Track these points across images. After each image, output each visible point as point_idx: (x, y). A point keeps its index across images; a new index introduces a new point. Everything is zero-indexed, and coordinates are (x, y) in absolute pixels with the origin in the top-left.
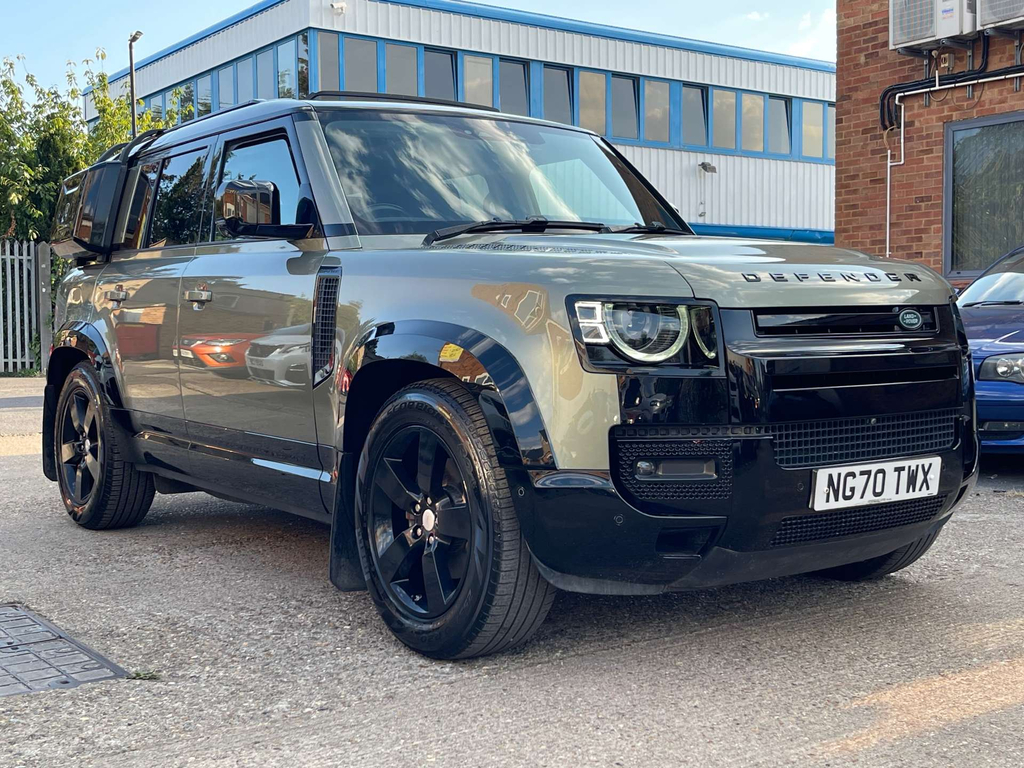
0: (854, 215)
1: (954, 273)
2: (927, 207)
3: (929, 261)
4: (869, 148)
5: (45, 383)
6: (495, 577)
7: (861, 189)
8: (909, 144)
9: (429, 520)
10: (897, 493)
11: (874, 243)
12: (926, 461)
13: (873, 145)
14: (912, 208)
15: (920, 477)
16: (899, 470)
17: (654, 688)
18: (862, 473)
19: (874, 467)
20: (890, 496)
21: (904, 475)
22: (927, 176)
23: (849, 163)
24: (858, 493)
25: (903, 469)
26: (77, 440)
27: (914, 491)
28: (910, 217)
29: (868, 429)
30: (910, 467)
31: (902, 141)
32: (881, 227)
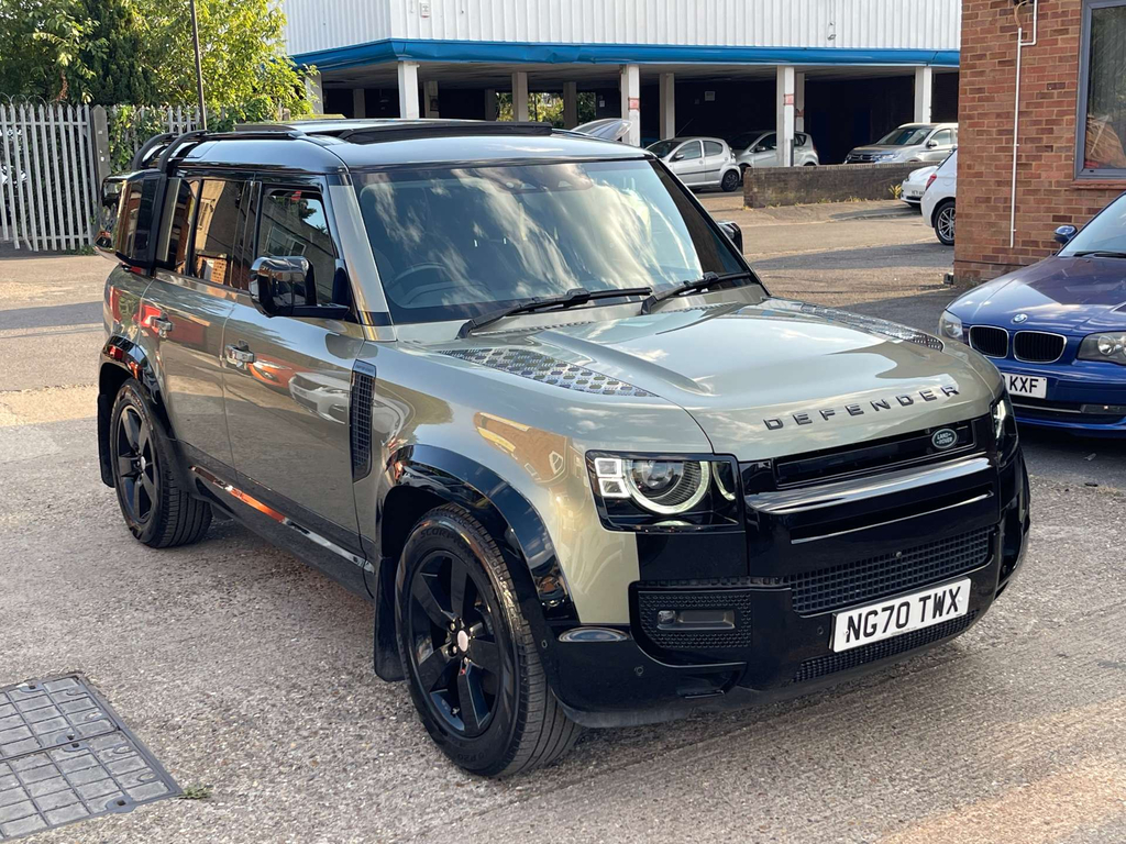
0: (980, 100)
1: (1087, 172)
2: (1059, 95)
3: (1060, 156)
4: (998, 25)
5: (98, 392)
6: (522, 717)
7: (988, 70)
8: (1043, 22)
9: (464, 640)
10: (923, 620)
11: (1000, 132)
12: (954, 587)
13: (1002, 21)
14: (1043, 96)
15: (948, 601)
16: (924, 600)
17: (676, 823)
18: (884, 610)
19: (896, 602)
20: (915, 624)
21: (930, 604)
22: (1061, 59)
23: (976, 41)
24: (880, 629)
25: (929, 597)
26: (133, 455)
27: (941, 615)
28: (1040, 105)
29: (893, 563)
30: (936, 595)
31: (1035, 18)
32: (1009, 115)
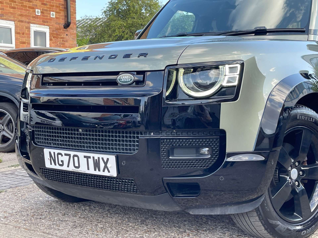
10: (88, 169)
12: (105, 157)
15: (102, 165)
16: (88, 158)
18: (66, 155)
19: (72, 153)
21: (91, 161)
24: (65, 164)
30: (94, 158)
